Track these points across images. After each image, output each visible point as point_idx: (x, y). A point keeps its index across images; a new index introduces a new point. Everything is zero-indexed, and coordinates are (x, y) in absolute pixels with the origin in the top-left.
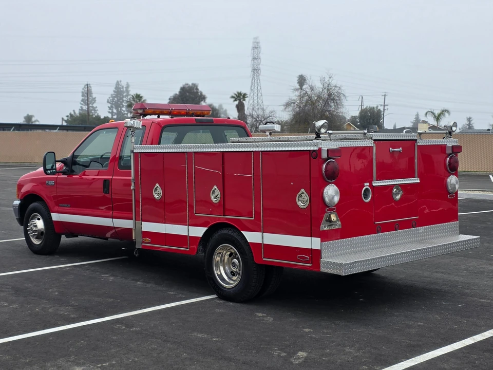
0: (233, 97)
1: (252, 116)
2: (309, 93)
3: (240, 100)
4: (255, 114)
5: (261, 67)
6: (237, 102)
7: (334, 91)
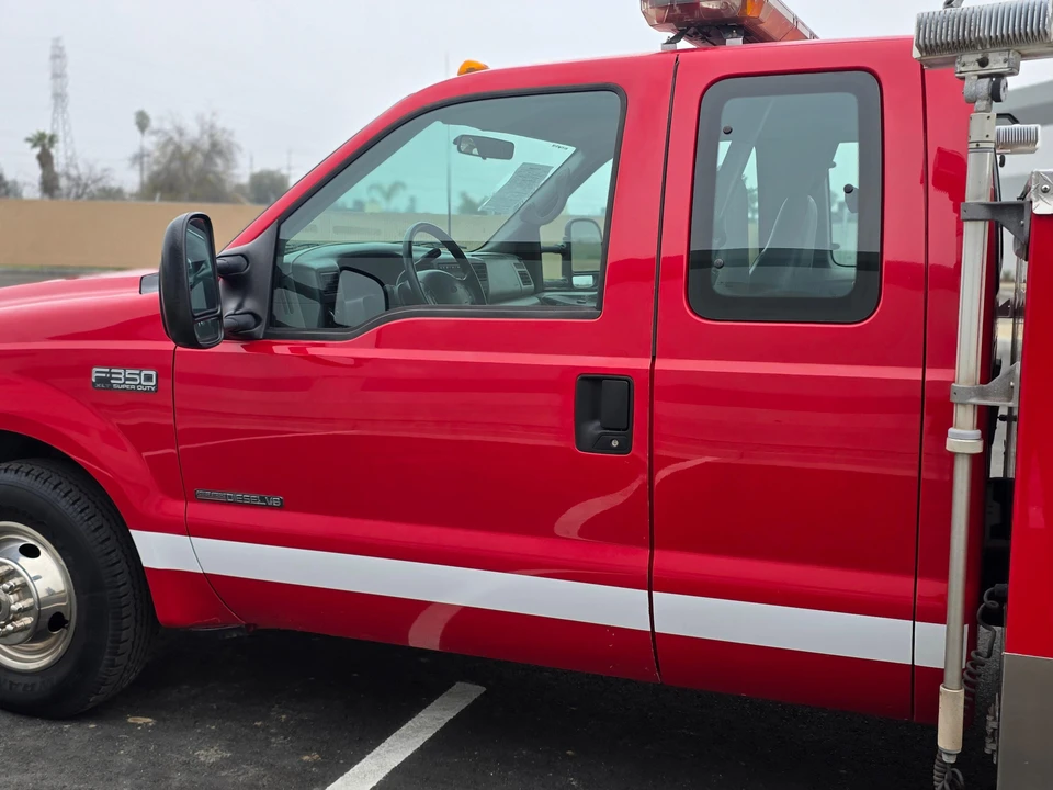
0: (28, 140)
1: (69, 177)
2: (176, 138)
3: (43, 147)
4: (73, 173)
5: (69, 90)
6: (38, 150)
7: (222, 139)
